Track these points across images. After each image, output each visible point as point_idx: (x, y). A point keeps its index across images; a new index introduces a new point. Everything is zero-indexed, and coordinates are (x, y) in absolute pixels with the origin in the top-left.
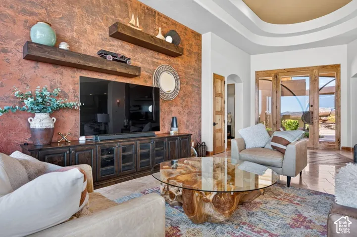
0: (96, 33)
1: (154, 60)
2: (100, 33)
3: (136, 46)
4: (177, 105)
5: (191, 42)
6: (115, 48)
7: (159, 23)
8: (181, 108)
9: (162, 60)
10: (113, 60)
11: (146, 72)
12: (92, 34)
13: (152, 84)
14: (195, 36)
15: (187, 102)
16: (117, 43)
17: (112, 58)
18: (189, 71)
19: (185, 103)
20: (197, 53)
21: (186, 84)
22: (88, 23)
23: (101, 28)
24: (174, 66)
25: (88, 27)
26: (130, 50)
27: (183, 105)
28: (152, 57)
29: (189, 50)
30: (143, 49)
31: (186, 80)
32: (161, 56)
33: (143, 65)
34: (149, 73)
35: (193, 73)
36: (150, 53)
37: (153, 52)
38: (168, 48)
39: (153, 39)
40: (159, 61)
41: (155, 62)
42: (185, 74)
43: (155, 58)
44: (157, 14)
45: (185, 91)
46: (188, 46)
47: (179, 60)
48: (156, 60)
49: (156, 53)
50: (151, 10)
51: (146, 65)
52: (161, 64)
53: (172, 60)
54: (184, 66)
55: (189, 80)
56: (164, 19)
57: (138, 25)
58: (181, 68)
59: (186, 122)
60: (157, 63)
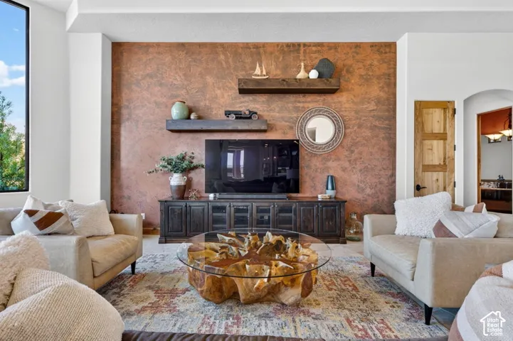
0: (226, 95)
1: (299, 105)
2: (230, 94)
3: (271, 95)
4: (338, 159)
5: (369, 62)
6: (246, 104)
7: (305, 56)
8: (348, 163)
9: (312, 101)
10: (237, 118)
11: (286, 122)
12: (223, 97)
13: (295, 135)
14: (378, 51)
15: (360, 153)
16: (248, 98)
17: (234, 116)
18: (365, 106)
19: (354, 156)
20: (384, 74)
21: (359, 128)
22: (219, 88)
23: (231, 89)
24: (333, 105)
25: (218, 92)
26: (263, 101)
27: (353, 158)
28: (295, 101)
29: (365, 75)
30: (282, 95)
31: (358, 121)
32: (310, 98)
33: (281, 115)
34: (290, 122)
35: (375, 107)
36: (292, 98)
37: (297, 95)
38: (311, 86)
39: (285, 83)
40: (306, 105)
41: (299, 107)
42: (357, 112)
43: (299, 102)
44: (302, 46)
45: (355, 138)
46: (362, 70)
47: (342, 96)
48: (301, 105)
49: (301, 95)
50: (293, 45)
51: (286, 114)
52: (308, 108)
53: (329, 98)
54: (353, 102)
55: (364, 120)
56: (314, 49)
57: (264, 73)
58: (347, 105)
59: (357, 183)
60: (303, 107)
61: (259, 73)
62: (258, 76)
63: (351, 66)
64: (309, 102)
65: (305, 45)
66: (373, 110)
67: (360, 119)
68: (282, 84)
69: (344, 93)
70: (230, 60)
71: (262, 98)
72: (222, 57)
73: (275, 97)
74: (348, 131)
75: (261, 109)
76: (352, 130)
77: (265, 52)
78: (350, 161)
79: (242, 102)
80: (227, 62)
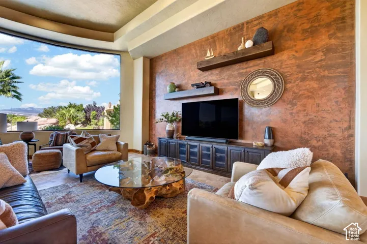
0: (195, 74)
1: (242, 71)
2: (198, 73)
5: (314, 14)
8: (288, 116)
9: (254, 66)
11: (233, 85)
15: (304, 106)
17: (196, 87)
18: (309, 59)
19: (297, 108)
21: (302, 81)
22: (192, 71)
25: (192, 73)
26: (217, 74)
27: (295, 111)
28: (240, 69)
29: (310, 28)
30: (229, 67)
31: (301, 74)
32: (251, 63)
33: (229, 81)
34: (235, 85)
35: (324, 57)
36: (237, 66)
37: (241, 64)
38: (246, 54)
39: (225, 57)
40: (248, 69)
41: (243, 72)
42: (298, 66)
43: (243, 69)
44: (245, 24)
45: (297, 91)
46: (305, 24)
47: (283, 54)
48: (244, 71)
49: (244, 63)
50: (239, 26)
51: (232, 80)
52: (250, 71)
53: (269, 59)
54: (295, 58)
55: (308, 73)
56: (255, 23)
57: (212, 54)
58: (289, 62)
59: (299, 134)
60: (246, 72)
61: (209, 55)
62: (209, 57)
63: (292, 25)
64: (251, 67)
65: (248, 23)
66: (321, 60)
67: (304, 72)
68: (224, 59)
69: (285, 52)
70: (198, 52)
71: (216, 71)
72: (194, 51)
73: (225, 68)
74: (289, 86)
75: (216, 79)
76: (295, 84)
77: (218, 39)
78: (291, 114)
79: (204, 77)
80: (196, 53)
